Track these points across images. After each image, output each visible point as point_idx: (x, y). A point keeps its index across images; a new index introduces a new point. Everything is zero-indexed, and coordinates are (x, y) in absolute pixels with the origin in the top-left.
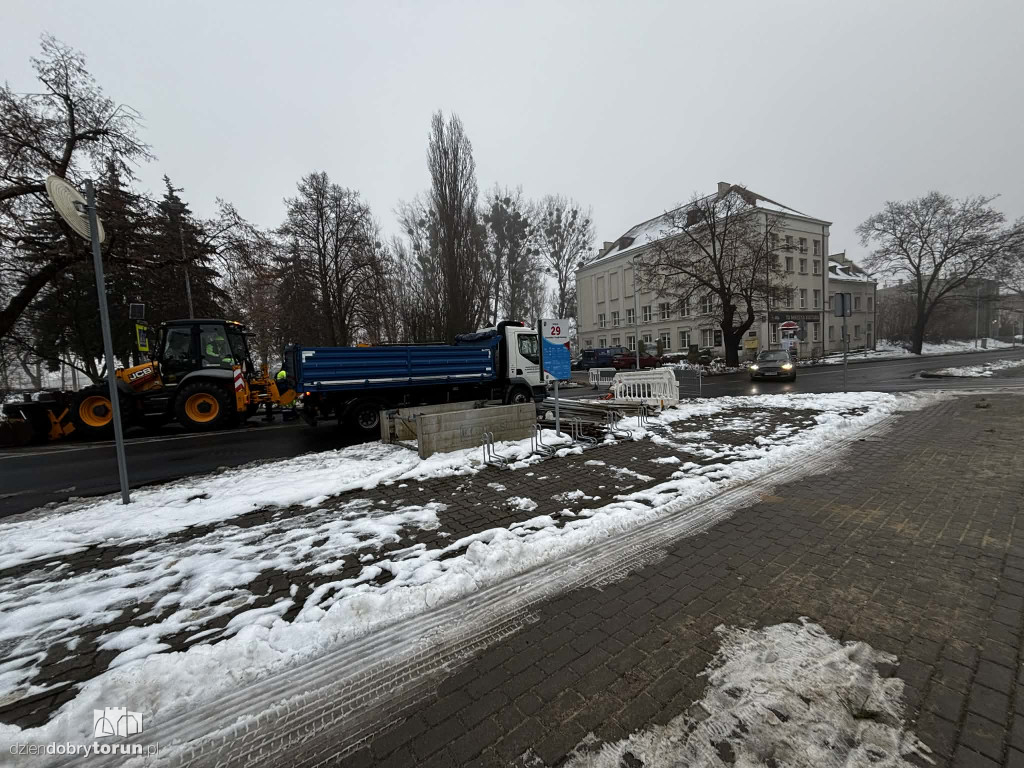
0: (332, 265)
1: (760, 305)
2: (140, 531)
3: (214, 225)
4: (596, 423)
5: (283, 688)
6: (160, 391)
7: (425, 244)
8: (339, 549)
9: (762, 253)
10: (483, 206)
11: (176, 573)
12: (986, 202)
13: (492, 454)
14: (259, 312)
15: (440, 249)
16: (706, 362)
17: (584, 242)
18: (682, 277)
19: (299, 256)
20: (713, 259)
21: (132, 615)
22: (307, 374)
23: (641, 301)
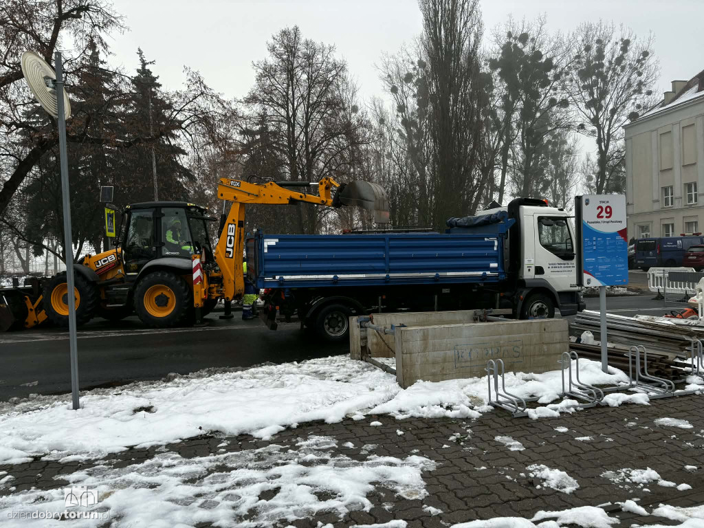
0: (302, 137)
3: (180, 97)
7: (412, 104)
10: (489, 47)
15: (430, 108)
19: (267, 128)
22: (268, 266)
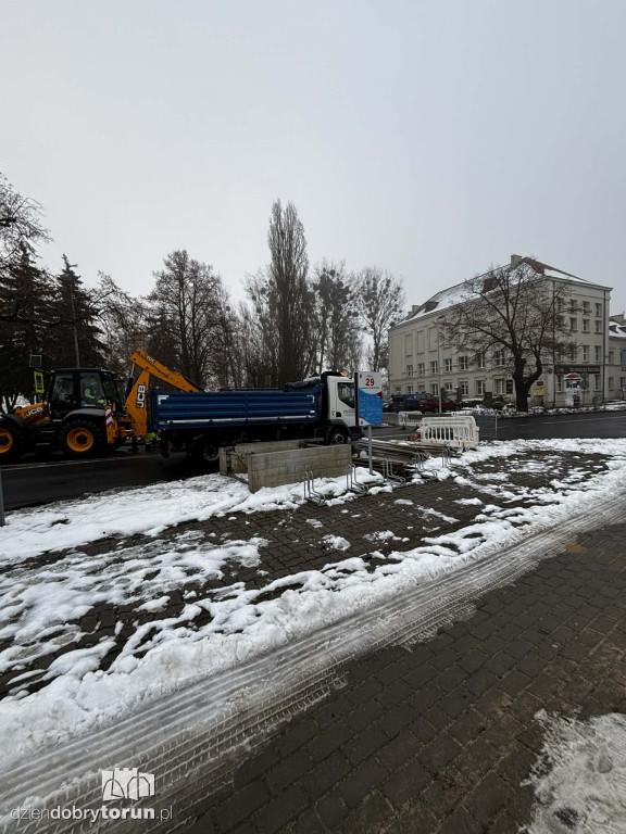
0: (190, 325)
1: (547, 359)
3: (96, 292)
4: (405, 463)
7: (266, 308)
9: (551, 314)
10: (313, 276)
15: (277, 311)
16: (499, 407)
17: (396, 306)
18: (479, 335)
19: (165, 317)
20: (507, 320)
22: (161, 414)
23: (443, 355)
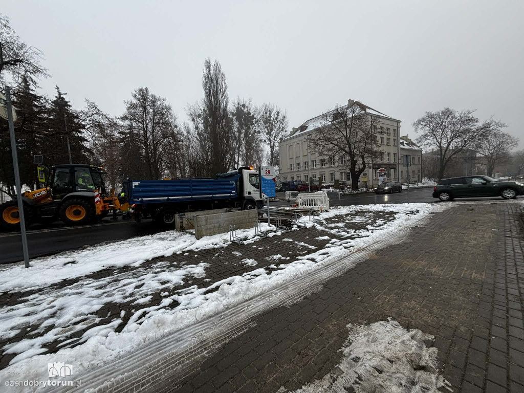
0: (151, 137)
1: (368, 160)
2: (34, 283)
3: (84, 113)
4: (288, 219)
5: (113, 371)
6: (51, 204)
7: (201, 126)
8: (150, 290)
9: (369, 135)
10: (231, 108)
11: (54, 307)
12: (470, 113)
13: (234, 236)
14: (110, 161)
15: (209, 129)
16: (343, 188)
17: (283, 128)
18: (331, 146)
19: (133, 131)
20: (346, 137)
21: (26, 332)
22: (136, 194)
23: (311, 158)
